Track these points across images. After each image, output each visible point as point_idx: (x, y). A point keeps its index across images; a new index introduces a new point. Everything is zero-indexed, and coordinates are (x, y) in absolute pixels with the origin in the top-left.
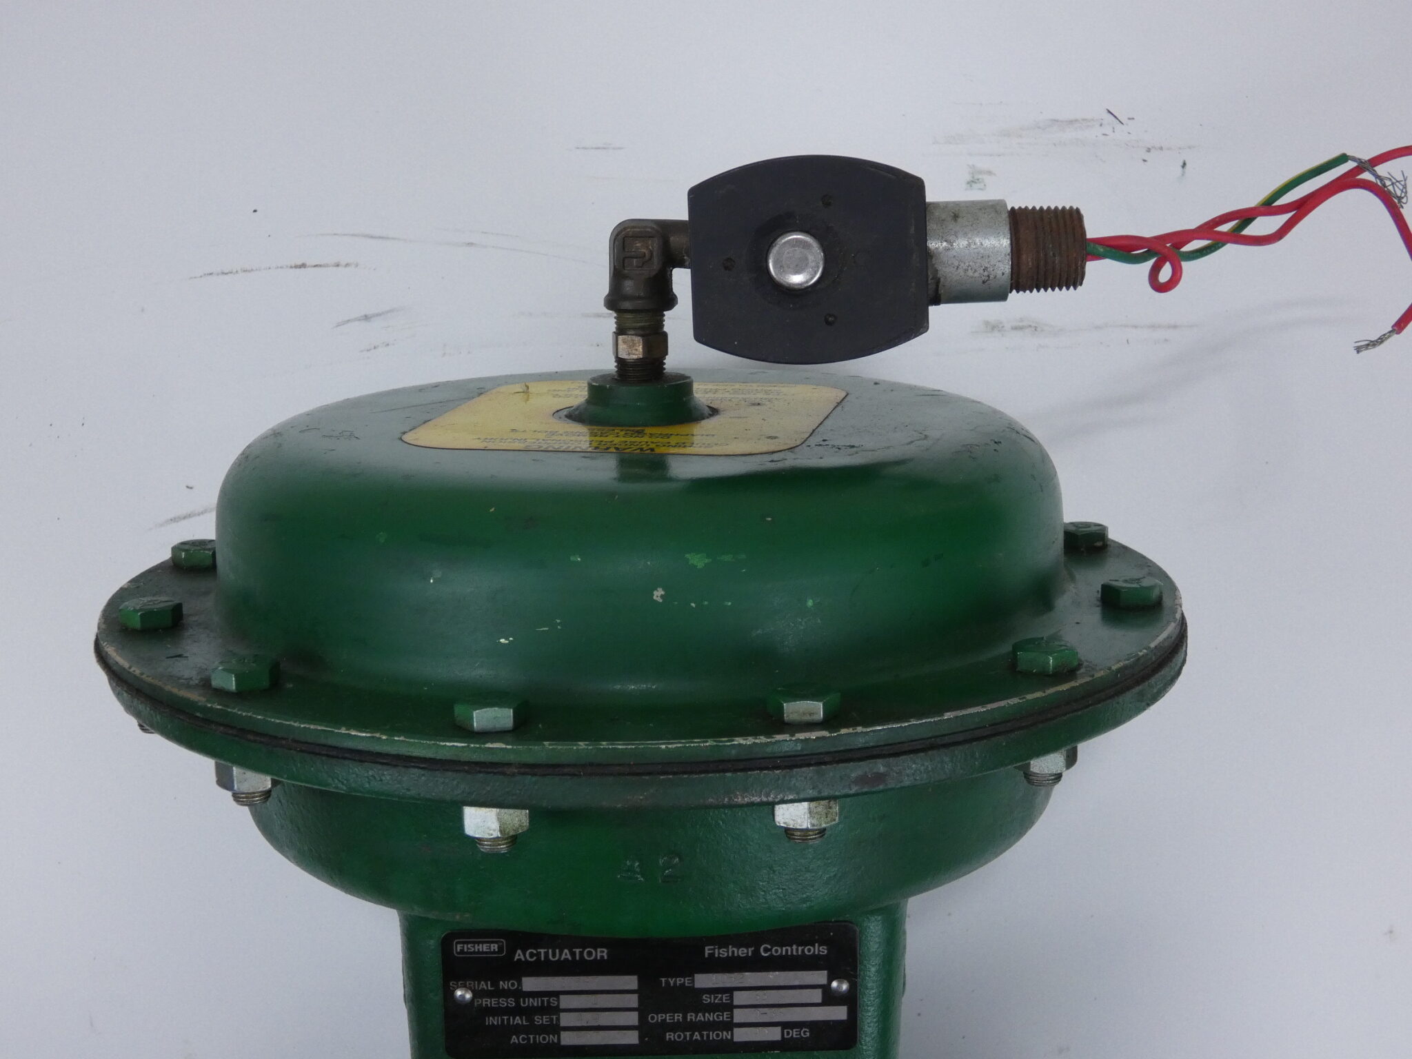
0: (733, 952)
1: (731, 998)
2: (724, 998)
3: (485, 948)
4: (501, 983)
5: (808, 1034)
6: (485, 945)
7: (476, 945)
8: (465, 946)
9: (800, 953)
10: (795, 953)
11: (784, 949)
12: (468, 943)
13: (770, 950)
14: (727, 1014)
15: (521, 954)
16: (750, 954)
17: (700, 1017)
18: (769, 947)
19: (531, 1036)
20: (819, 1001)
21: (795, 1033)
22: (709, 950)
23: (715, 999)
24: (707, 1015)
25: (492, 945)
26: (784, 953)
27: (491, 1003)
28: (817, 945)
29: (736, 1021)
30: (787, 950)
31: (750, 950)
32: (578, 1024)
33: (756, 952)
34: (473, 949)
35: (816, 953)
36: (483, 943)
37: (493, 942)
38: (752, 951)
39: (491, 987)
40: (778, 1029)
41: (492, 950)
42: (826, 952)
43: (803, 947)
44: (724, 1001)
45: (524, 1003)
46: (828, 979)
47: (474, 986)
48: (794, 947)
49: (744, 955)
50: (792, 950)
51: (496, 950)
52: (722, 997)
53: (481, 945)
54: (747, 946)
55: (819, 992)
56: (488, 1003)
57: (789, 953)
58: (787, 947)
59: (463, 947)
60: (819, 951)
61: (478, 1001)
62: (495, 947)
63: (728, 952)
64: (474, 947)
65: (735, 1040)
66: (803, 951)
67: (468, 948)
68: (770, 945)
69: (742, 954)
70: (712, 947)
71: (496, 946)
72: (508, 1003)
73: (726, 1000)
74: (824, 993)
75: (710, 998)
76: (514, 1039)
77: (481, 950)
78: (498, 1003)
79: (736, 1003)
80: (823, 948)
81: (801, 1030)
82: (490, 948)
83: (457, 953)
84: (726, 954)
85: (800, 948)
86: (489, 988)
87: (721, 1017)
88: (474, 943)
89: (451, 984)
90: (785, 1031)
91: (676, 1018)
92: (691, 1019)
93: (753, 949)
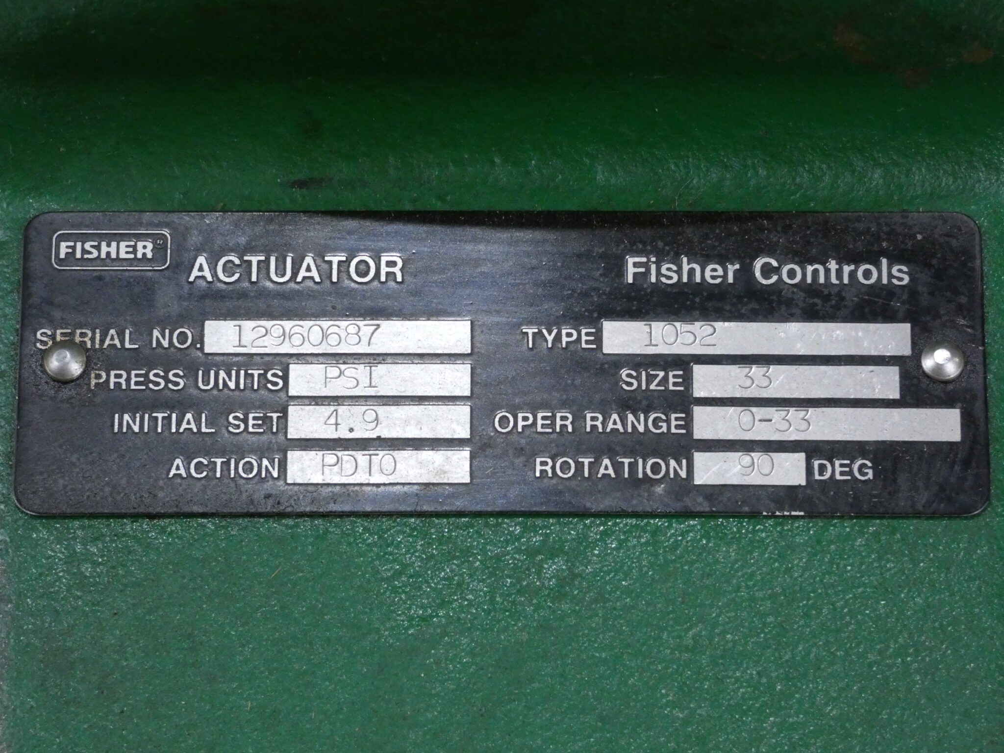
0: (691, 272)
1: (687, 380)
2: (671, 380)
3: (123, 250)
4: (156, 333)
5: (870, 475)
6: (123, 244)
7: (104, 244)
8: (79, 245)
9: (846, 280)
10: (834, 280)
11: (810, 269)
12: (84, 238)
13: (777, 270)
14: (677, 419)
15: (206, 267)
16: (731, 280)
17: (614, 422)
18: (775, 264)
19: (219, 461)
20: (894, 394)
21: (838, 470)
22: (635, 265)
23: (648, 383)
24: (631, 417)
25: (140, 245)
26: (809, 280)
27: (128, 380)
28: (884, 261)
29: (698, 434)
30: (815, 272)
31: (732, 268)
32: (329, 433)
33: (746, 272)
34: (95, 254)
35: (885, 281)
36: (119, 238)
37: (139, 237)
38: (736, 272)
39: (131, 341)
40: (800, 458)
41: (139, 256)
42: (906, 280)
43: (852, 267)
44: (671, 388)
45: (206, 382)
46: (914, 344)
47: (93, 339)
48: (833, 265)
49: (719, 281)
50: (827, 271)
51: (149, 255)
52: (665, 379)
53: (114, 244)
54: (722, 261)
55: (893, 374)
56: (122, 381)
57: (822, 280)
58: (816, 266)
59: (74, 248)
60: (890, 276)
61: (98, 376)
62: (145, 248)
63: (679, 272)
64: (98, 247)
65: (698, 481)
66: (853, 274)
67: (84, 251)
68: (778, 261)
69: (713, 277)
70: (644, 260)
71: (150, 246)
72: (167, 381)
73: (675, 384)
74: (905, 377)
75: (638, 378)
76: (178, 467)
77: (114, 256)
78: (147, 381)
79: (699, 392)
80: (900, 271)
81: (852, 462)
82: (135, 251)
83: (60, 261)
84: (675, 278)
85: (847, 269)
86: (127, 345)
87: (664, 425)
88: (101, 237)
89: (39, 336)
90: (816, 463)
91: (559, 422)
92: (594, 427)
93: (737, 266)
